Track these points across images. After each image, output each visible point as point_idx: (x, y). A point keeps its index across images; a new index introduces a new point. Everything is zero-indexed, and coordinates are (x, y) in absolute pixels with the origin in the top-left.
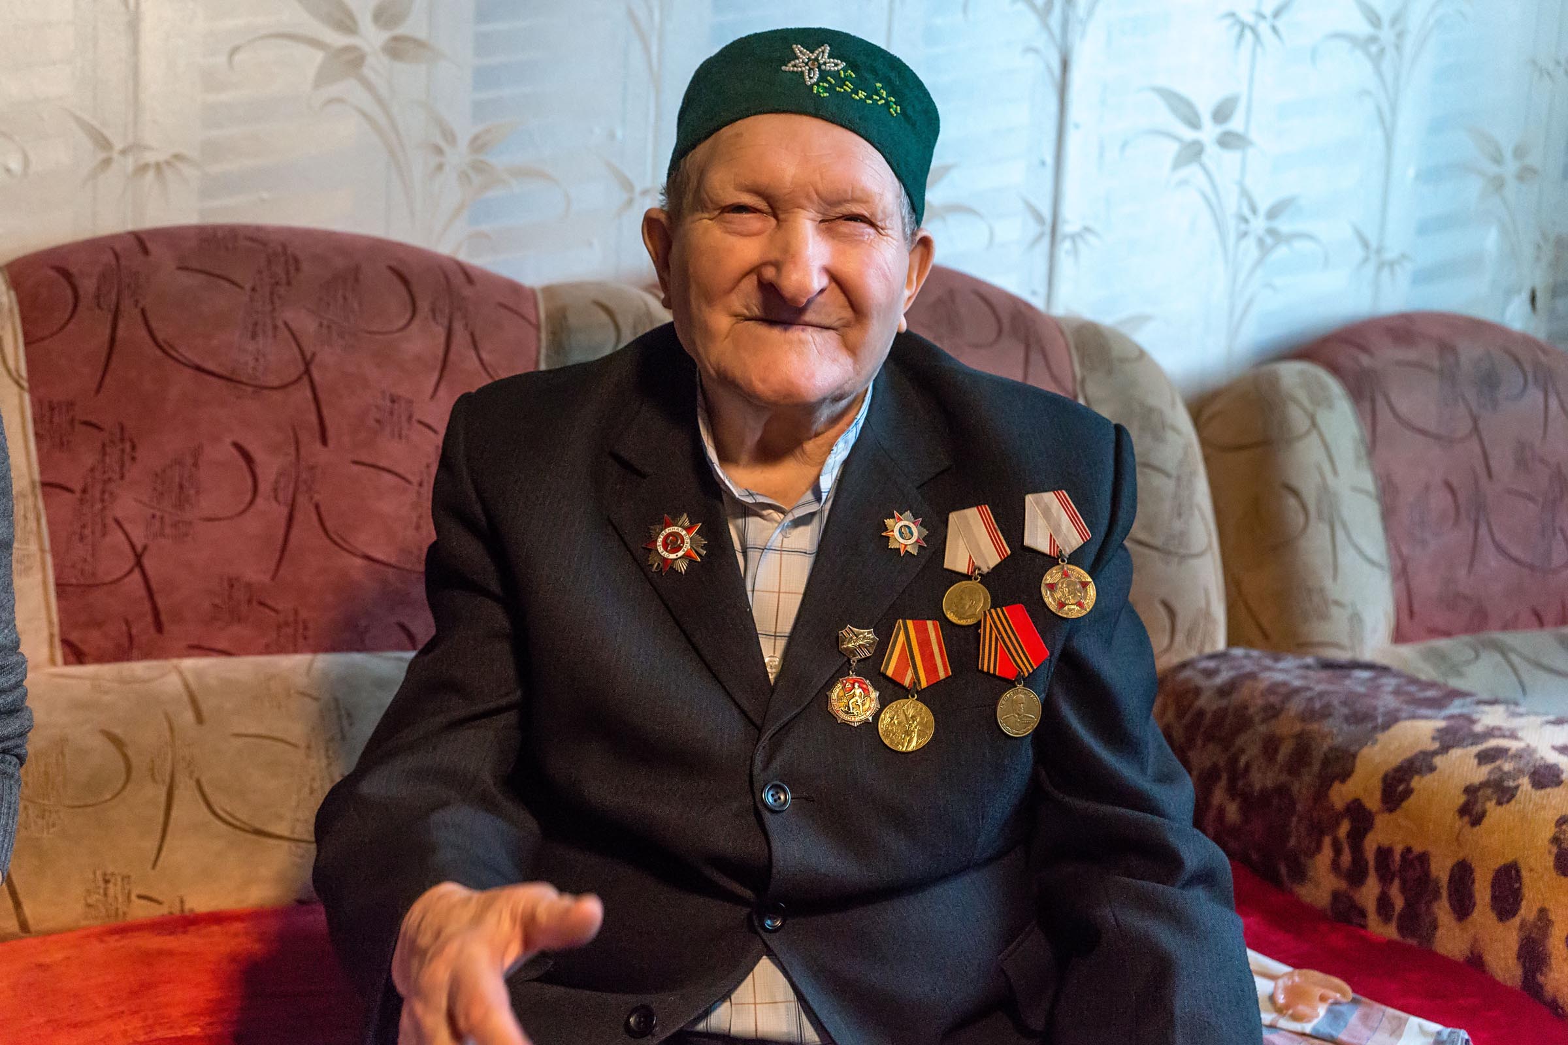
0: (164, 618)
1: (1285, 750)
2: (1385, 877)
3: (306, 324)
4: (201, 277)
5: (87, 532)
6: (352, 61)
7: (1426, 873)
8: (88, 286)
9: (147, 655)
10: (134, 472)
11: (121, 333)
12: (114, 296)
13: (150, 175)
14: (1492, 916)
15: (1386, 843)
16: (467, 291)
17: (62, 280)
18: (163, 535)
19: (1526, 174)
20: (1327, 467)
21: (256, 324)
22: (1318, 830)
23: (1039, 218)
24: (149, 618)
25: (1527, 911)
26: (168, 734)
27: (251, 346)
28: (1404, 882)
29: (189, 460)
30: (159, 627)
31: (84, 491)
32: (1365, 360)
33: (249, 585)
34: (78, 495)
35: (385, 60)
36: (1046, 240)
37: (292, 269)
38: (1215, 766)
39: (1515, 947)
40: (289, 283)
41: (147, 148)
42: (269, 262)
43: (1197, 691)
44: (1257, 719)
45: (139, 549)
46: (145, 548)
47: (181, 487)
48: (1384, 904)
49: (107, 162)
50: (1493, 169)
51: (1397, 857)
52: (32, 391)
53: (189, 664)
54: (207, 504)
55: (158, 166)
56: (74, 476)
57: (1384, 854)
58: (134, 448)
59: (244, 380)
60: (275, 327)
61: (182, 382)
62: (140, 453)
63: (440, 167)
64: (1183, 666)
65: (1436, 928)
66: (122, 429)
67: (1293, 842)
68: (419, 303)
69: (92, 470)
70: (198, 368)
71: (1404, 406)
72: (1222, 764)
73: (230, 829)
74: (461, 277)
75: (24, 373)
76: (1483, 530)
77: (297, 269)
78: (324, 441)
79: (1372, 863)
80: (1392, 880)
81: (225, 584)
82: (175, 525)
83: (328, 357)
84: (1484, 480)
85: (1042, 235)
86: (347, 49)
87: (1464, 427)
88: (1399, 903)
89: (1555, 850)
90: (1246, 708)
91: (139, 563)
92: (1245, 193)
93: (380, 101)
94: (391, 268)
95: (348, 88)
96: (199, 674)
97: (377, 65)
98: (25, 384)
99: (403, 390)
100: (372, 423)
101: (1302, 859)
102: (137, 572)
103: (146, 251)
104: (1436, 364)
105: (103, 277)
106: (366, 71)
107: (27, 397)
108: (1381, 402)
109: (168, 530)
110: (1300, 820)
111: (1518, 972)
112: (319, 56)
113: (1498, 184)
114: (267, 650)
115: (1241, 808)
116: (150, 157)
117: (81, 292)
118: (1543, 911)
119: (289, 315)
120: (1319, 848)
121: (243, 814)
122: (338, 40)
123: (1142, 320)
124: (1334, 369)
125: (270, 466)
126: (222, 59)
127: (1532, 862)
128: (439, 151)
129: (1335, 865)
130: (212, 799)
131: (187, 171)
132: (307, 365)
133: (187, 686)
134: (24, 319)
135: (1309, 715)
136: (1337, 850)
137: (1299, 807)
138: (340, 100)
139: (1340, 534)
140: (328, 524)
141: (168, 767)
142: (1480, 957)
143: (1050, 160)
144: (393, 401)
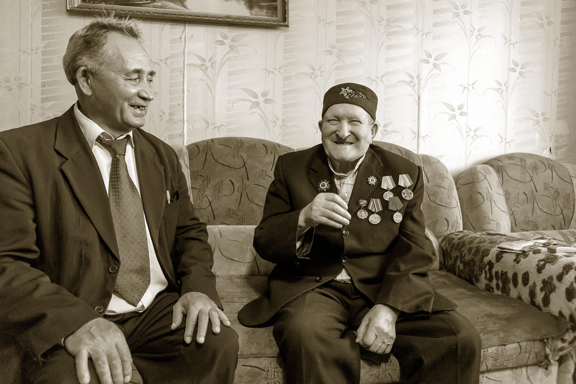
0: (215, 216)
1: (473, 250)
2: (497, 279)
3: (244, 155)
4: (223, 146)
5: (200, 198)
6: (257, 104)
7: (507, 276)
8: (201, 148)
9: (212, 224)
10: (210, 185)
11: (207, 157)
12: (206, 150)
13: (217, 129)
14: (522, 285)
15: (497, 270)
16: (279, 149)
17: (197, 147)
18: (215, 199)
19: (545, 120)
20: (489, 189)
21: (234, 155)
22: (481, 269)
23: (414, 133)
24: (213, 216)
25: (531, 283)
26: (214, 239)
27: (233, 160)
28: (502, 279)
29: (221, 183)
30: (214, 218)
31: (200, 189)
32: (500, 163)
33: (233, 210)
34: (198, 190)
35: (264, 103)
36: (417, 137)
37: (242, 144)
38: (457, 256)
39: (528, 293)
40: (241, 147)
41: (216, 123)
42: (237, 143)
43: (454, 239)
44: (467, 244)
45: (210, 201)
46: (212, 201)
47: (219, 189)
48: (497, 285)
49: (208, 126)
50: (536, 119)
51: (500, 274)
52: (190, 169)
53: (220, 226)
54: (224, 193)
55: (218, 127)
56: (197, 186)
57: (497, 273)
58: (209, 181)
59: (232, 167)
60: (238, 156)
61: (219, 167)
62: (211, 182)
63: (276, 125)
64: (451, 234)
65: (510, 291)
66: (207, 177)
67: (475, 273)
68: (268, 151)
69: (201, 185)
70: (222, 164)
71: (510, 174)
72: (459, 255)
73: (225, 258)
74: (278, 146)
75: (189, 165)
76: (535, 205)
77: (243, 144)
78: (248, 180)
79: (494, 276)
80: (499, 280)
81: (228, 209)
82: (218, 197)
83: (249, 162)
84: (535, 192)
85: (416, 137)
86: (256, 102)
87: (528, 179)
88: (501, 285)
89: (537, 267)
90: (465, 242)
91: (210, 205)
92: (467, 126)
93: (263, 112)
94: (263, 144)
95: (256, 110)
96: (222, 228)
97: (262, 105)
98: (189, 168)
99: (265, 169)
100: (258, 176)
101: (478, 276)
102: (210, 206)
103: (213, 142)
104: (520, 164)
105: (205, 147)
106: (260, 106)
107: (189, 170)
108: (504, 173)
109: (216, 198)
110: (477, 267)
111: (529, 299)
112: (250, 103)
113: (538, 122)
114: (237, 224)
115: (463, 265)
116: (216, 125)
117: (200, 149)
118: (534, 283)
119: (241, 153)
120: (482, 274)
121: (229, 256)
122: (254, 100)
123: (442, 156)
124: (492, 166)
125: (237, 185)
126: (231, 105)
127: (532, 271)
128: (275, 122)
129: (486, 277)
130: (222, 252)
131: (223, 127)
132: (245, 164)
133: (219, 230)
134: (189, 155)
135: (480, 242)
136: (486, 274)
137: (477, 264)
138: (255, 112)
139: (493, 204)
140: (249, 198)
141: (214, 245)
142: (520, 297)
143: (416, 120)
144: (262, 171)
